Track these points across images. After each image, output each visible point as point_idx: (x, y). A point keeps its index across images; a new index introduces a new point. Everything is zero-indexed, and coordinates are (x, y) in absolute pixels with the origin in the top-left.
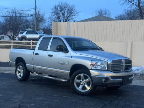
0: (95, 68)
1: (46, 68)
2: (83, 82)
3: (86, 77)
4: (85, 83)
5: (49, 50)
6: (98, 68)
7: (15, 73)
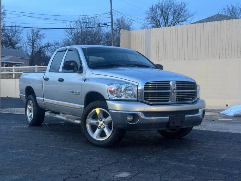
0: (116, 98)
1: (57, 101)
2: (101, 123)
3: (105, 115)
4: (104, 125)
5: (61, 71)
6: (121, 97)
7: (24, 113)
